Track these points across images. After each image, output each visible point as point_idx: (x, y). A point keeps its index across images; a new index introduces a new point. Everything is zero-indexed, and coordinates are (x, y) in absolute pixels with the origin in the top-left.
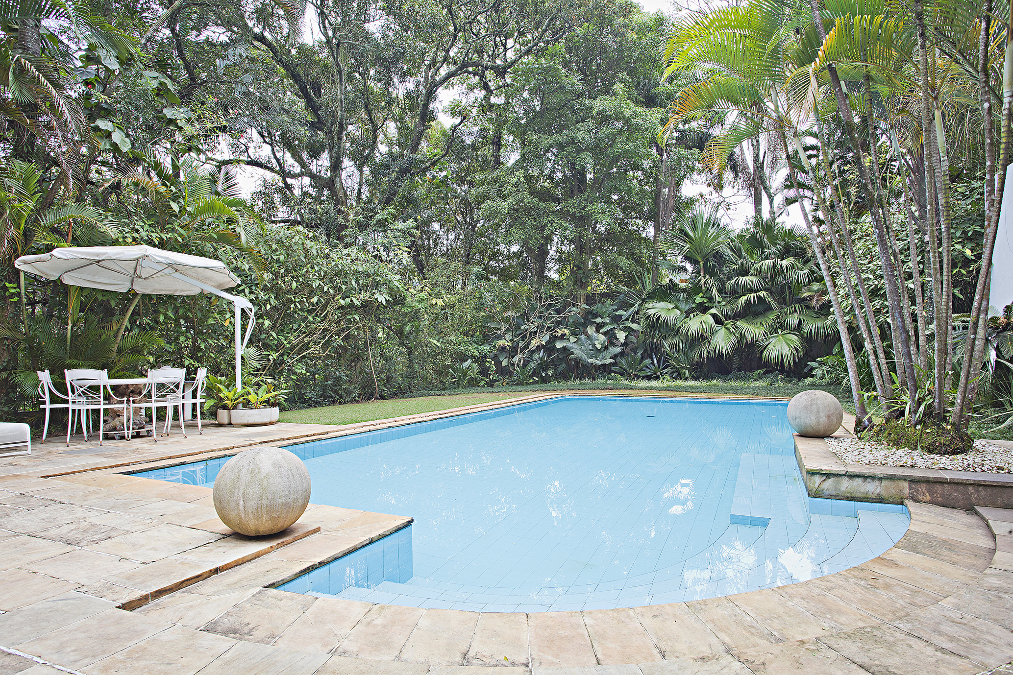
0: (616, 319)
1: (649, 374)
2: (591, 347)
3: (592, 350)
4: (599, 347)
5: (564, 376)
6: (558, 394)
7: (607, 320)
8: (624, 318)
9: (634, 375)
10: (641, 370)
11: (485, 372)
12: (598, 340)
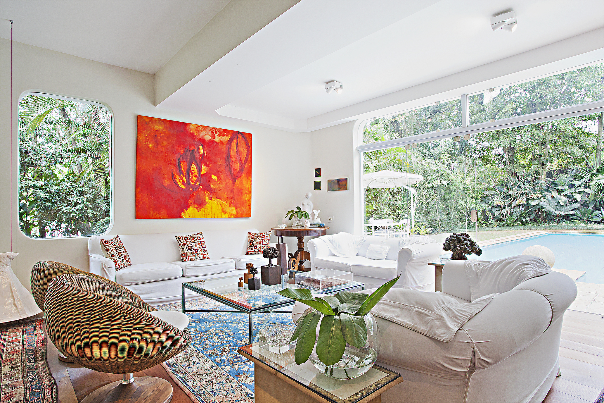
0: (571, 186)
1: (600, 220)
2: (556, 204)
3: (557, 206)
4: (562, 204)
5: (535, 221)
6: (545, 232)
7: (566, 187)
8: (576, 185)
9: (587, 221)
10: (592, 218)
11: (486, 219)
12: (561, 200)
